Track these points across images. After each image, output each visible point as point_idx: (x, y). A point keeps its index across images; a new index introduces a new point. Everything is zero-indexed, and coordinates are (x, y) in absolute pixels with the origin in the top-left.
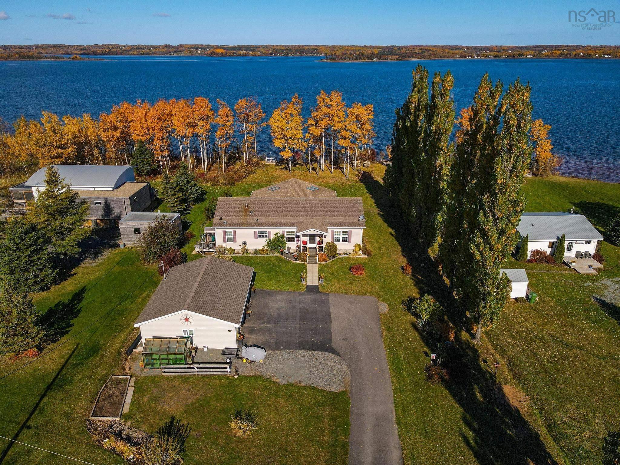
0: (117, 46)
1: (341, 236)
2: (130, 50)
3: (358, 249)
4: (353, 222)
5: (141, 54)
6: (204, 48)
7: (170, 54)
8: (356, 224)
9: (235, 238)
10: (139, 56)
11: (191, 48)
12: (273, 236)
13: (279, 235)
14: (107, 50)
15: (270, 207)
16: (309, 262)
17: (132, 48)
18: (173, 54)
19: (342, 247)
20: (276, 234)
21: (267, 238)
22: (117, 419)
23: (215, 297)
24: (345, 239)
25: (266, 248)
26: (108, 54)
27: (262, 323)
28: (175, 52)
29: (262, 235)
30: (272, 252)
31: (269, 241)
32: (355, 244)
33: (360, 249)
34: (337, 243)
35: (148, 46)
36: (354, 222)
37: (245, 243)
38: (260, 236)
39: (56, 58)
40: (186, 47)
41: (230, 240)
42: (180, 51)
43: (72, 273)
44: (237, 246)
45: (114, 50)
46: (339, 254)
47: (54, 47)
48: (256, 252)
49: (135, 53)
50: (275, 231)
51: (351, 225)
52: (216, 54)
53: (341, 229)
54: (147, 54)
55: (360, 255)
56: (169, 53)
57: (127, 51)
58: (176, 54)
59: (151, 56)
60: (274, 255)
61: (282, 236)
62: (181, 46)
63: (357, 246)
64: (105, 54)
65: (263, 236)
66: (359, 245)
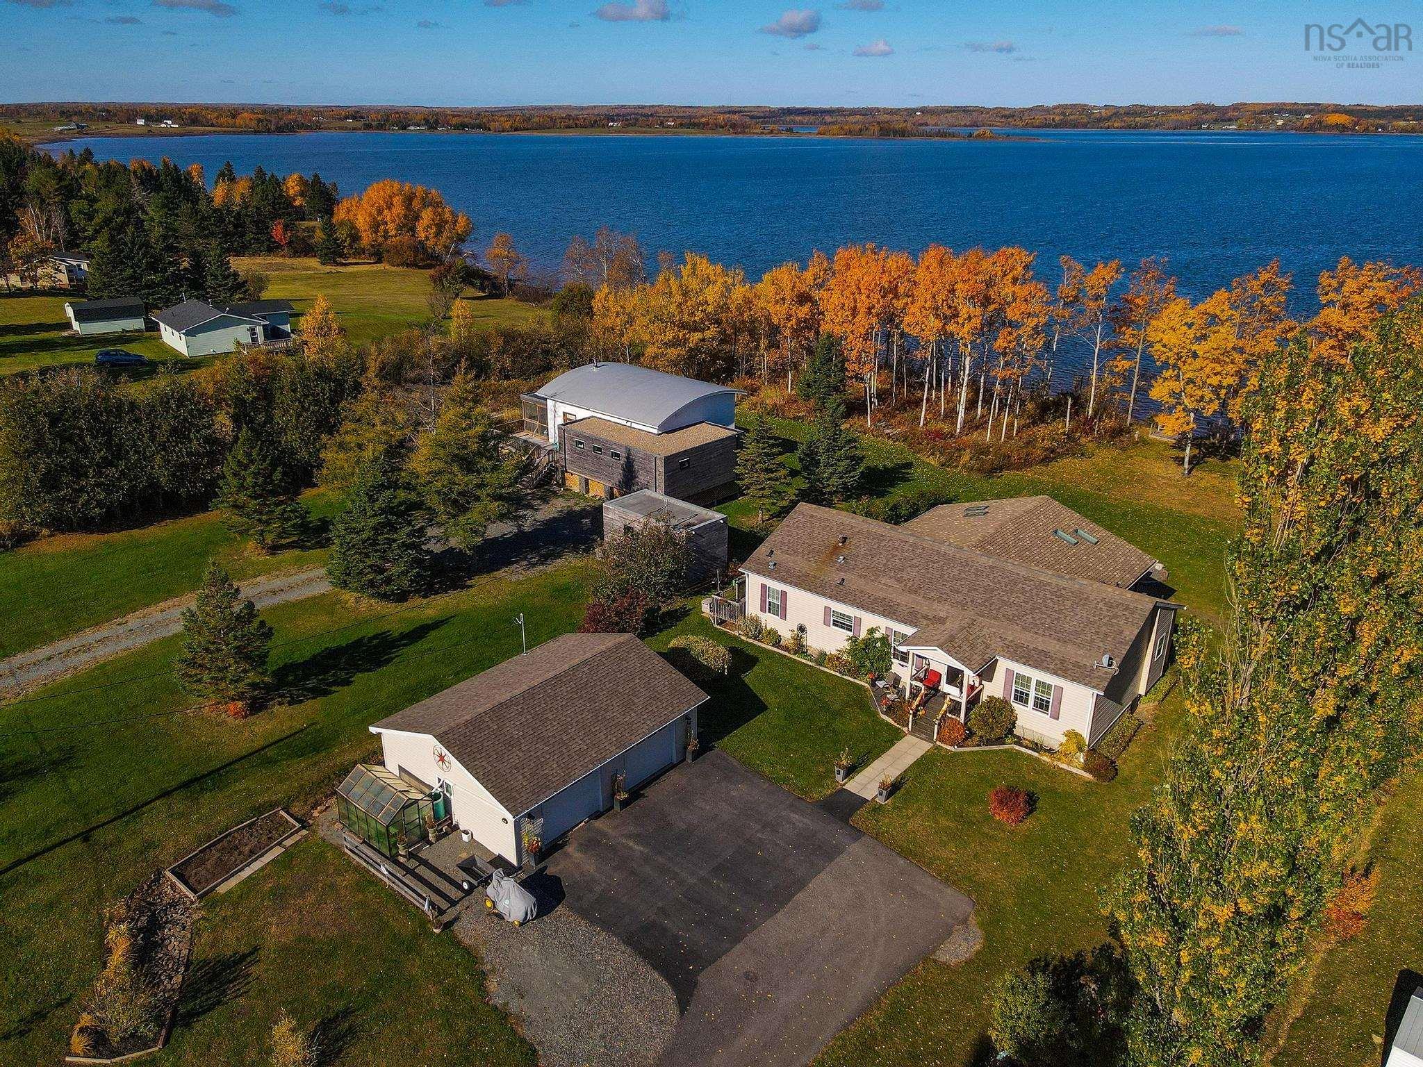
0: (1083, 109)
1: (1032, 694)
2: (1109, 118)
3: (1073, 747)
4: (1077, 665)
5: (1129, 127)
6: (1296, 110)
7: (1201, 128)
8: (1080, 675)
9: (784, 609)
10: (1124, 131)
11: (1261, 113)
12: (863, 634)
13: (877, 635)
14: (1057, 118)
15: (894, 556)
16: (913, 732)
17: (1116, 113)
18: (1208, 128)
19: (1029, 721)
20: (872, 631)
21: (851, 634)
22: (191, 895)
23: (531, 732)
24: (1041, 705)
25: (845, 657)
26: (1056, 126)
27: (630, 836)
28: (1216, 121)
29: (841, 623)
30: (856, 672)
31: (853, 640)
32: (1069, 728)
33: (1080, 749)
34: (1017, 707)
35: (1152, 108)
36: (1079, 667)
37: (802, 629)
38: (836, 624)
39: (944, 135)
40: (1250, 108)
41: (772, 609)
42: (1230, 120)
43: (469, 583)
44: (785, 629)
45: (1072, 117)
46: (1019, 741)
47: (955, 111)
48: (822, 657)
49: (1116, 125)
50: (871, 622)
51: (1065, 671)
52: (1326, 127)
53: (1036, 675)
54: (1145, 126)
55: (1076, 766)
56: (1198, 124)
57: (1100, 120)
58: (1215, 128)
59: (1153, 131)
60: (856, 681)
61: (884, 640)
62: (1236, 107)
63: (1072, 735)
64: (1049, 126)
65: (843, 626)
66: (1077, 735)
